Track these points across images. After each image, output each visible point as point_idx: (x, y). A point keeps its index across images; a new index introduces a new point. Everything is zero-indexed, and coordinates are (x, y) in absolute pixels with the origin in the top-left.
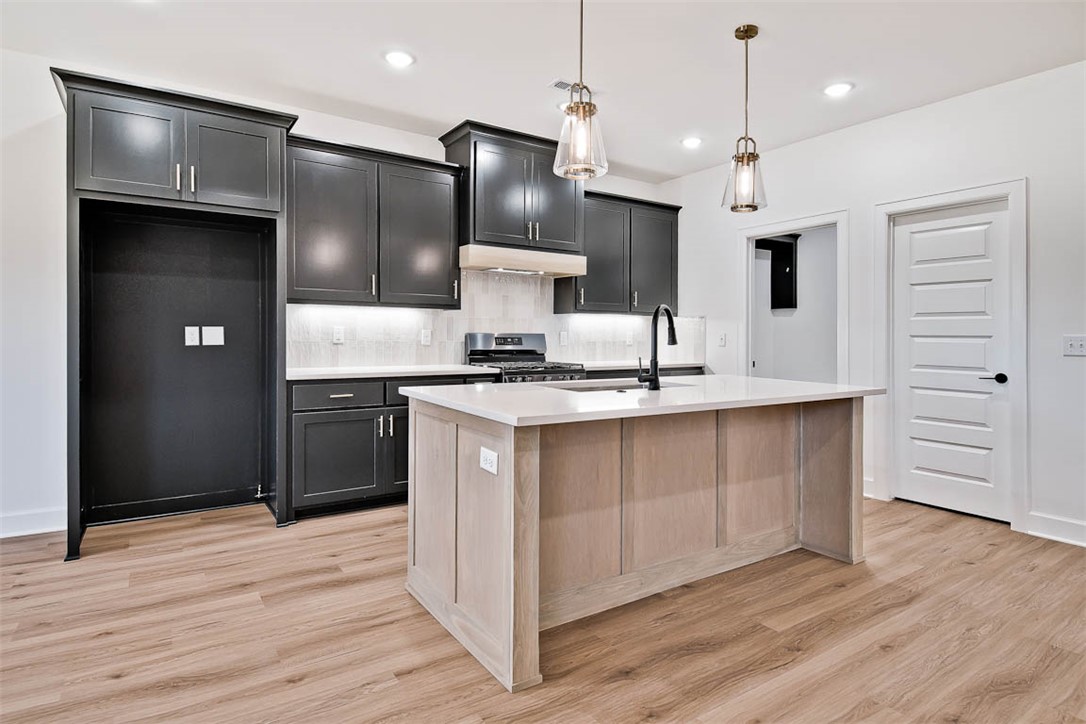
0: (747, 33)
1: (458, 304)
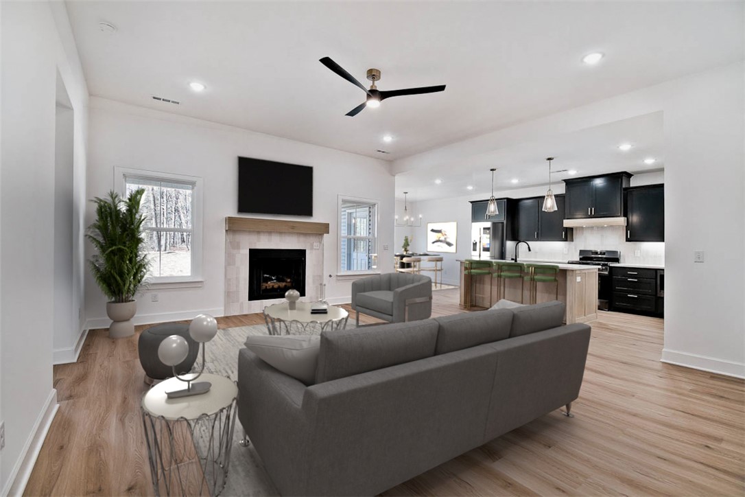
1: (566, 240)
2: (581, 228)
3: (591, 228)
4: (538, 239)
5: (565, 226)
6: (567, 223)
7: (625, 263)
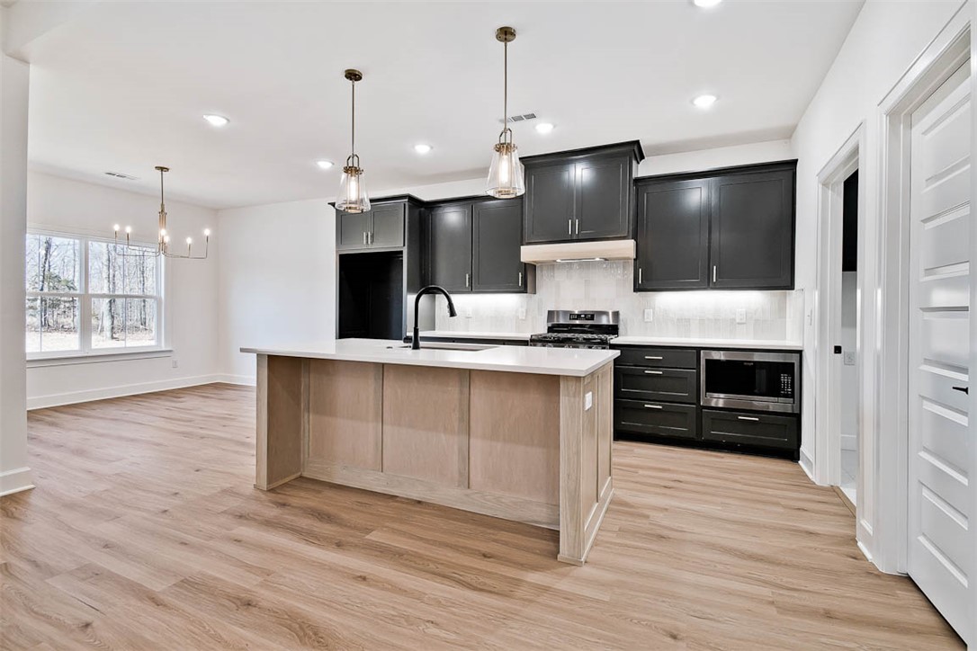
0: (506, 34)
1: (524, 290)
2: (552, 265)
3: (569, 265)
4: (471, 290)
5: (524, 259)
6: (528, 253)
7: (626, 335)
